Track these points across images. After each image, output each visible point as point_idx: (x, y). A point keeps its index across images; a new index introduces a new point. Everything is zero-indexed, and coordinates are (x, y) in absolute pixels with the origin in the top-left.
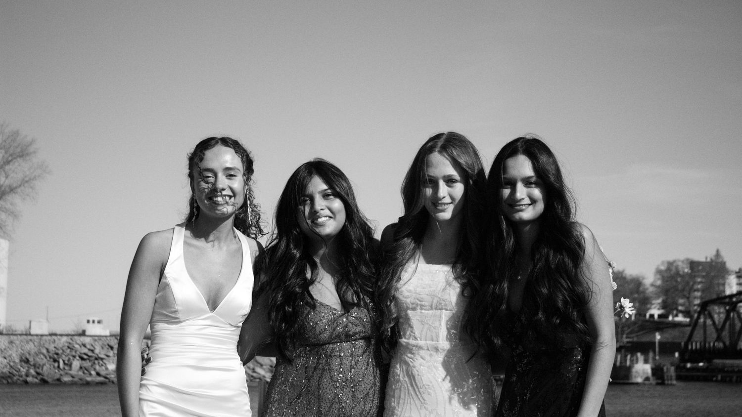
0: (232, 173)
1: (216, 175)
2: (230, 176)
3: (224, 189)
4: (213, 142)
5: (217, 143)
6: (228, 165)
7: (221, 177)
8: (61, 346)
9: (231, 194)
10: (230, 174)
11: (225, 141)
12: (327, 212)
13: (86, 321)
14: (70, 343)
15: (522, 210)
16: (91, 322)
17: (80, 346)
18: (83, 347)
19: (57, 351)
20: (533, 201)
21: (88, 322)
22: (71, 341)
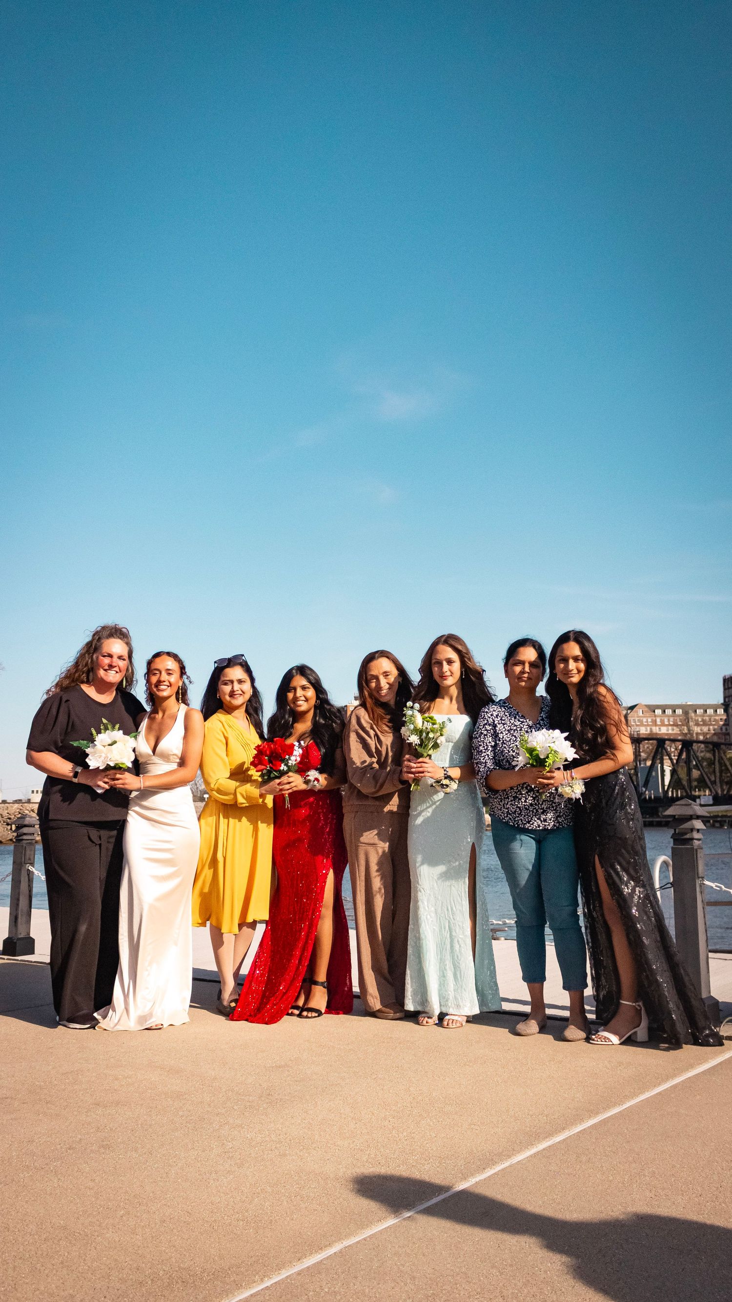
0: (171, 672)
1: (161, 673)
2: (169, 674)
3: (164, 681)
4: (162, 653)
5: (163, 654)
6: (169, 668)
7: (164, 673)
8: (13, 812)
9: (169, 685)
10: (169, 672)
11: (169, 654)
12: (303, 698)
13: (31, 791)
14: (21, 809)
15: (572, 677)
16: (35, 792)
17: (30, 812)
18: (32, 812)
19: (10, 816)
20: (579, 671)
21: (33, 792)
22: (21, 808)
